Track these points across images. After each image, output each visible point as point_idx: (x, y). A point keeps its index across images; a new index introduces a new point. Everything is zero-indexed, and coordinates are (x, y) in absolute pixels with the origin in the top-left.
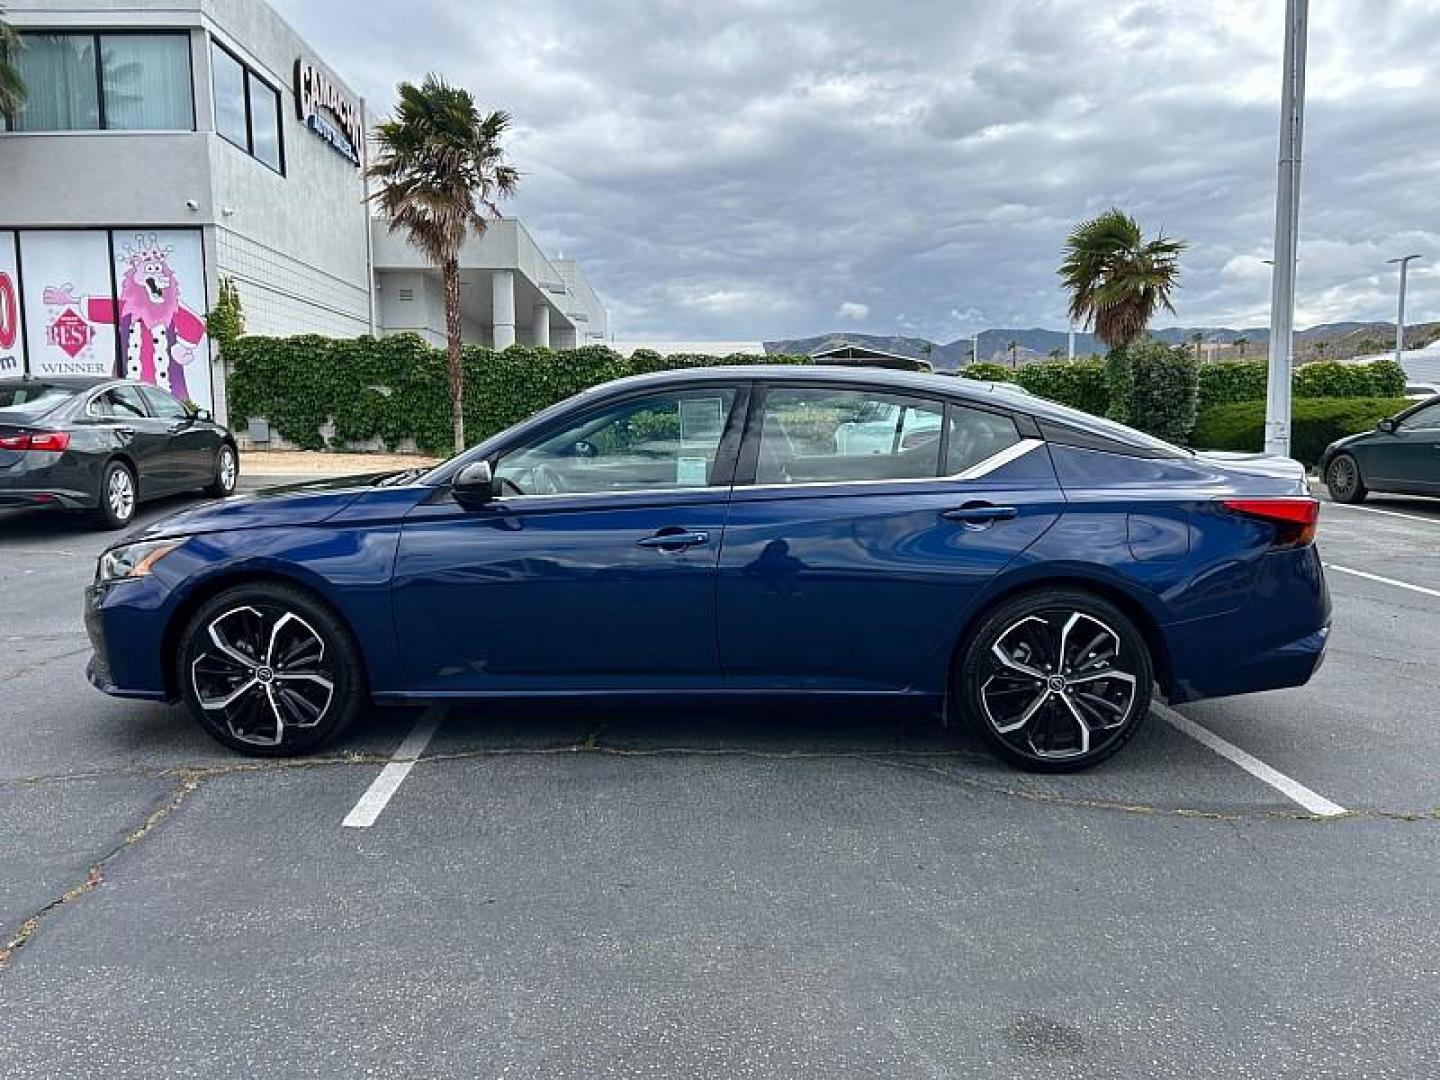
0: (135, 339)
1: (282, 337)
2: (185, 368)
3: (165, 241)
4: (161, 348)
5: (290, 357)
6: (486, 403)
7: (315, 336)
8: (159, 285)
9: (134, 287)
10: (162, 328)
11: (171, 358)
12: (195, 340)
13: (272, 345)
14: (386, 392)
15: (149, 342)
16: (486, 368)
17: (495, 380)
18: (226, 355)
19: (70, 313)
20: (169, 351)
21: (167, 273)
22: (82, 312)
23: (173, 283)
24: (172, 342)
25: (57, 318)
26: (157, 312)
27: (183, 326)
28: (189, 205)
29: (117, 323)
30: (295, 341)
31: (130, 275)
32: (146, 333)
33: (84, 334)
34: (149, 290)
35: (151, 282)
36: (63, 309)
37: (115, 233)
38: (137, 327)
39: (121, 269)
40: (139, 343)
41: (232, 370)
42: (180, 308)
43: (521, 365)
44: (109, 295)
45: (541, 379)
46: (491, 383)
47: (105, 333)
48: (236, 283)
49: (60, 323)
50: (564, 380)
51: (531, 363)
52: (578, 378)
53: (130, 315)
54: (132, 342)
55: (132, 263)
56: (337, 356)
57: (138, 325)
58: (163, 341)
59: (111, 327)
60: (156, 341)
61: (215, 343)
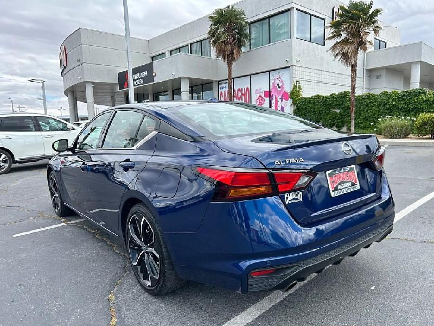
0: (274, 101)
1: (309, 97)
2: (285, 108)
3: (282, 72)
4: (279, 103)
5: (310, 103)
6: (371, 113)
7: (318, 95)
8: (280, 85)
9: (274, 87)
10: (280, 97)
11: (282, 106)
12: (287, 100)
13: (305, 100)
14: (338, 111)
15: (277, 101)
16: (371, 100)
17: (375, 105)
18: (294, 103)
19: (260, 96)
20: (281, 103)
21: (282, 81)
22: (263, 95)
23: (283, 84)
24: (282, 101)
25: (258, 97)
26: (279, 93)
27: (285, 96)
28: (286, 61)
29: (270, 97)
30: (312, 98)
31: (273, 83)
32: (276, 99)
33: (263, 101)
34: (277, 86)
35: (278, 85)
36: (259, 95)
37: (271, 72)
38: (274, 98)
39: (272, 82)
40: (275, 102)
41: (295, 108)
42: (284, 91)
43: (385, 99)
44: (268, 90)
45: (392, 103)
46: (373, 106)
47: (267, 99)
48: (300, 82)
49: (258, 99)
50: (402, 102)
51: (389, 97)
52: (408, 101)
53: (273, 95)
54: (273, 102)
55: (274, 80)
56: (323, 101)
57: (274, 97)
58: (280, 101)
59: (269, 98)
60: (278, 101)
61: (292, 100)
